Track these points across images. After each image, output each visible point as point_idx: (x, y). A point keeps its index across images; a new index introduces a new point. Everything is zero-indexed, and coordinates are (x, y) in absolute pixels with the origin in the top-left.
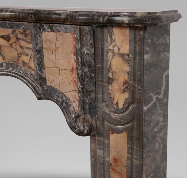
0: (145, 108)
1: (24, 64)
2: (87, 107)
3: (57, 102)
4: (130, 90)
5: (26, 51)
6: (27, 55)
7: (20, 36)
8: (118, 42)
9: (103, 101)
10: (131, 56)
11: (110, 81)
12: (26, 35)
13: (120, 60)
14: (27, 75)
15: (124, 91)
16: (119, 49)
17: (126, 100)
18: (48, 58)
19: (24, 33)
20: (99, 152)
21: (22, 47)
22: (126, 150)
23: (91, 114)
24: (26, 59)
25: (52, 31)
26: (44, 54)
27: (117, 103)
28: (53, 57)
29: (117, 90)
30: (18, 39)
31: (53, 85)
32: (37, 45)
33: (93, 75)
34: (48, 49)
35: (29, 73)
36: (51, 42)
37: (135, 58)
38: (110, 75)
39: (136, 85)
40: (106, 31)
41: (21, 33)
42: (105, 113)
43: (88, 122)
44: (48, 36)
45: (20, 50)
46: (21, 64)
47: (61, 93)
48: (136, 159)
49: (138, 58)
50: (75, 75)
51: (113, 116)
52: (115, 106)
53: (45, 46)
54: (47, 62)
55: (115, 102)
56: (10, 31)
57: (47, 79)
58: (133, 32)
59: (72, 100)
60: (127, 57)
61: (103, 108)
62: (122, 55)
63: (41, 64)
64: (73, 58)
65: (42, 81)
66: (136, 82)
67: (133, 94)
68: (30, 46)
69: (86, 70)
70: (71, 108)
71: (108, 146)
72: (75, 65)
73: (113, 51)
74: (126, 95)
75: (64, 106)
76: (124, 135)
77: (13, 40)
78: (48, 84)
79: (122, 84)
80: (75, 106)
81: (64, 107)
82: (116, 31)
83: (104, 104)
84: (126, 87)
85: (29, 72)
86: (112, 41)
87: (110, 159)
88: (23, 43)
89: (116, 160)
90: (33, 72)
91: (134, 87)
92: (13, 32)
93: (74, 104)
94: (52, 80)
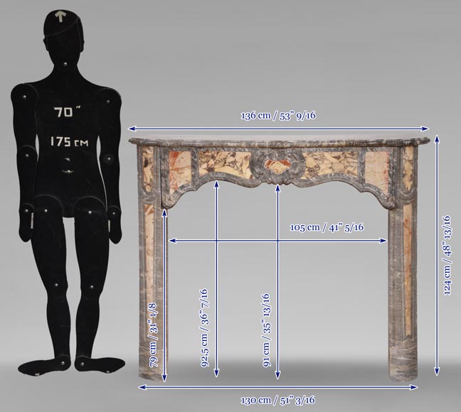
1: (349, 172)
3: (372, 193)
4: (413, 180)
5: (352, 164)
6: (352, 167)
7: (348, 156)
8: (408, 154)
9: (400, 187)
10: (413, 161)
11: (404, 175)
12: (353, 155)
13: (409, 163)
14: (350, 179)
15: (411, 181)
16: (408, 158)
17: (411, 185)
18: (368, 167)
21: (348, 162)
23: (395, 196)
24: (350, 169)
25: (372, 151)
26: (366, 165)
28: (371, 166)
29: (407, 181)
30: (346, 157)
31: (369, 182)
32: (361, 160)
33: (396, 173)
34: (369, 162)
36: (371, 157)
37: (415, 162)
38: (404, 173)
39: (415, 177)
40: (402, 148)
41: (350, 154)
42: (400, 194)
43: (393, 200)
44: (369, 154)
45: (346, 164)
46: (346, 173)
47: (375, 186)
48: (415, 219)
50: (387, 174)
51: (405, 195)
53: (366, 159)
54: (367, 169)
55: (406, 187)
56: (341, 153)
57: (366, 180)
58: (414, 147)
59: (383, 190)
61: (400, 192)
62: (410, 161)
63: (363, 171)
64: (386, 165)
65: (362, 181)
66: (415, 175)
68: (356, 161)
70: (382, 194)
71: (403, 213)
72: (387, 169)
73: (405, 159)
74: (411, 183)
75: (377, 195)
76: (410, 205)
77: (342, 158)
78: (366, 182)
79: (409, 177)
80: (385, 192)
83: (400, 189)
84: (412, 178)
85: (352, 177)
86: (405, 154)
87: (404, 221)
88: (350, 160)
89: (406, 221)
90: (355, 177)
92: (343, 154)
94: (369, 179)
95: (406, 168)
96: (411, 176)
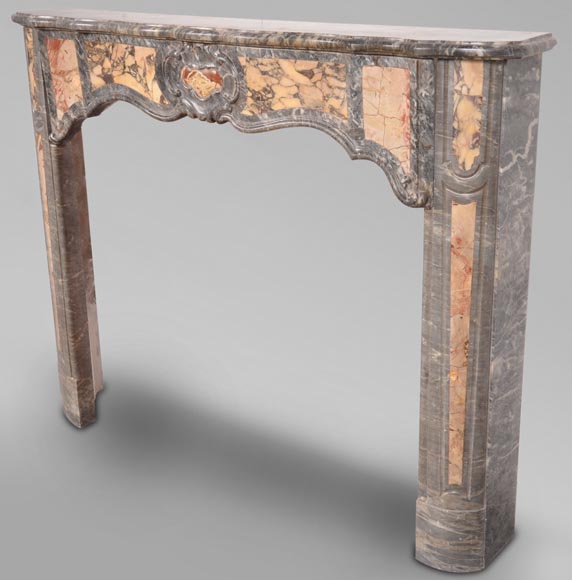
0: (501, 170)
1: (332, 110)
2: (422, 168)
3: (379, 163)
4: (482, 146)
5: (337, 92)
6: (338, 98)
7: (328, 71)
8: (468, 80)
9: (444, 160)
10: (484, 99)
11: (455, 133)
12: (338, 70)
13: (470, 104)
14: (335, 125)
15: (474, 147)
16: (469, 90)
17: (476, 159)
18: (369, 102)
19: (336, 68)
20: (437, 231)
21: (330, 87)
22: (473, 227)
23: (427, 178)
24: (335, 103)
25: (377, 64)
26: (364, 96)
27: (464, 163)
28: (376, 101)
29: (464, 145)
30: (325, 75)
31: (374, 139)
32: (354, 84)
33: (432, 125)
34: (369, 90)
35: (339, 123)
36: (374, 80)
37: (489, 102)
38: (455, 125)
39: (491, 139)
40: (451, 64)
41: (331, 67)
42: (446, 177)
43: (423, 188)
44: (370, 72)
45: (327, 91)
46: (328, 111)
47: (386, 150)
48: (487, 239)
49: (494, 101)
50: (407, 124)
51: (458, 180)
52: (461, 168)
53: (365, 85)
54: (367, 107)
55: (460, 161)
56: (314, 63)
57: (366, 132)
58: (488, 65)
59: (401, 159)
60: (479, 101)
61: (444, 170)
62: (473, 99)
63: (358, 110)
64: (405, 102)
65: (358, 133)
66: (491, 134)
67: (485, 150)
68: (344, 85)
69: (423, 117)
70: (400, 171)
71: (450, 222)
72: (408, 112)
73: (460, 93)
74: (477, 152)
75: (389, 167)
76: (472, 206)
77: (318, 76)
78: (367, 138)
79: (471, 137)
80: (405, 167)
81: (390, 170)
82: (465, 65)
83: (445, 164)
84: (477, 141)
85: (339, 121)
86: (460, 78)
87: (451, 239)
88: (333, 82)
89: (459, 241)
90: (345, 122)
91: (487, 141)
92: (319, 66)
93: (404, 165)
94: (373, 132)
95: (461, 115)
96: (476, 135)
